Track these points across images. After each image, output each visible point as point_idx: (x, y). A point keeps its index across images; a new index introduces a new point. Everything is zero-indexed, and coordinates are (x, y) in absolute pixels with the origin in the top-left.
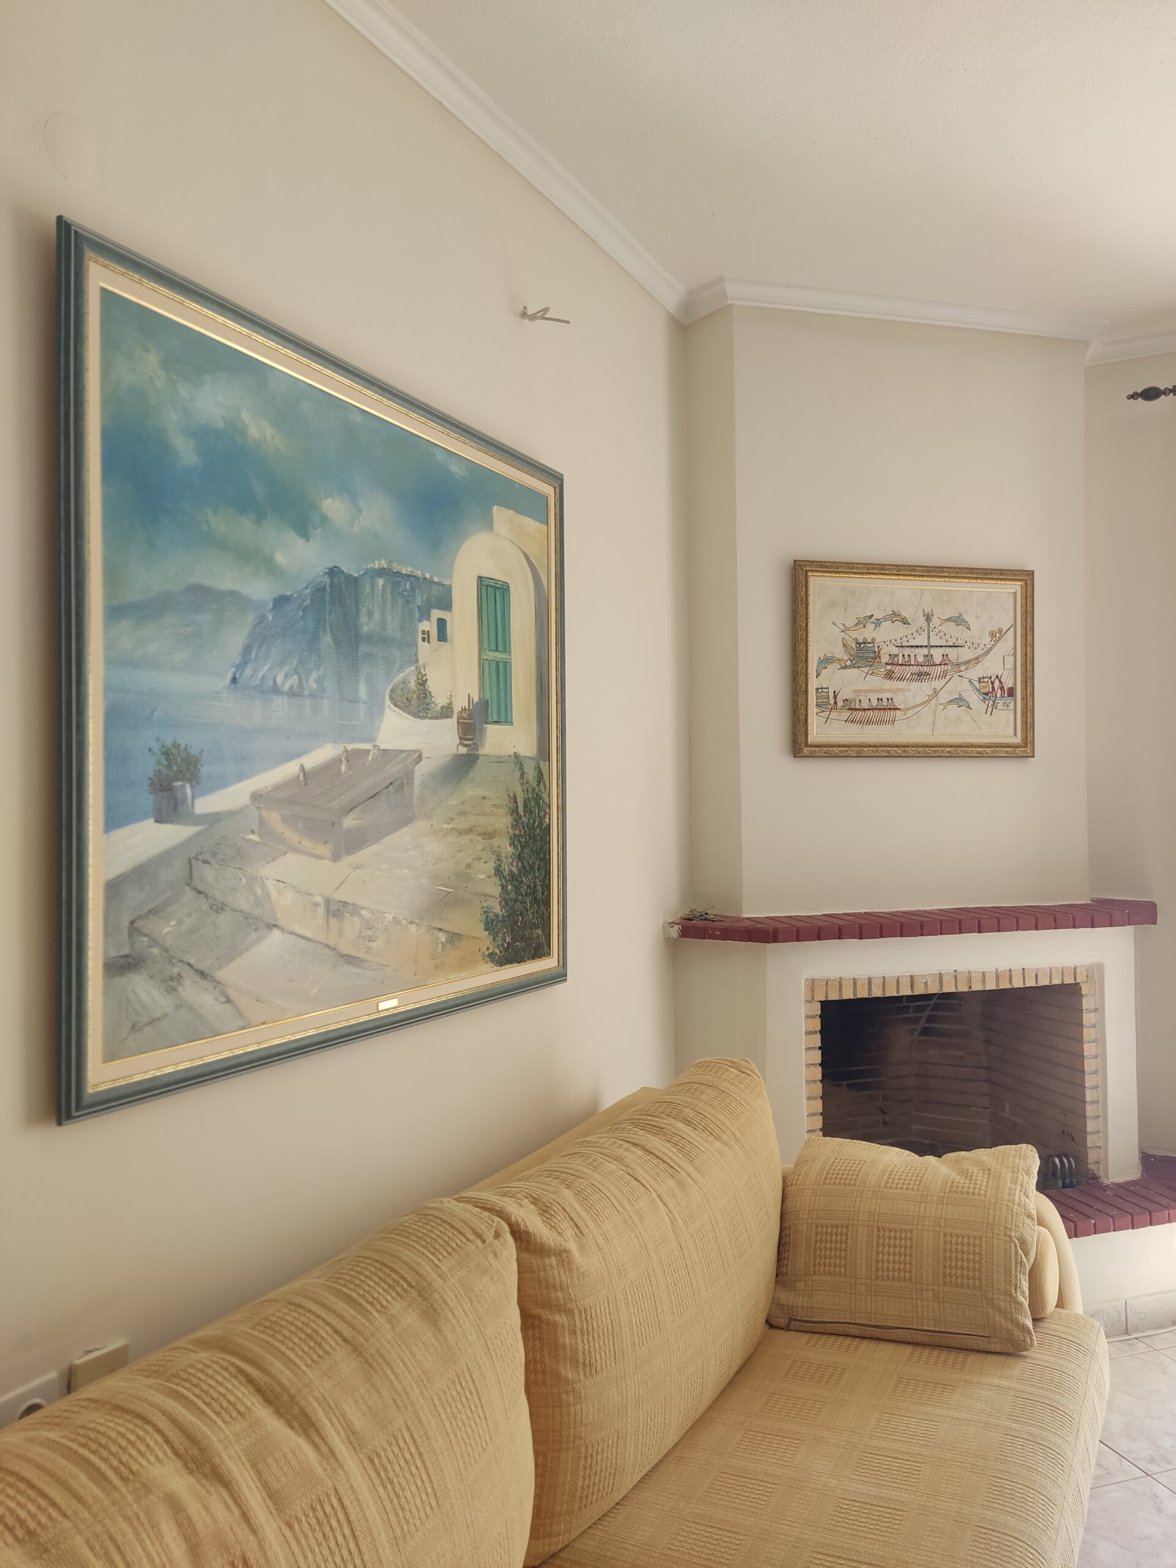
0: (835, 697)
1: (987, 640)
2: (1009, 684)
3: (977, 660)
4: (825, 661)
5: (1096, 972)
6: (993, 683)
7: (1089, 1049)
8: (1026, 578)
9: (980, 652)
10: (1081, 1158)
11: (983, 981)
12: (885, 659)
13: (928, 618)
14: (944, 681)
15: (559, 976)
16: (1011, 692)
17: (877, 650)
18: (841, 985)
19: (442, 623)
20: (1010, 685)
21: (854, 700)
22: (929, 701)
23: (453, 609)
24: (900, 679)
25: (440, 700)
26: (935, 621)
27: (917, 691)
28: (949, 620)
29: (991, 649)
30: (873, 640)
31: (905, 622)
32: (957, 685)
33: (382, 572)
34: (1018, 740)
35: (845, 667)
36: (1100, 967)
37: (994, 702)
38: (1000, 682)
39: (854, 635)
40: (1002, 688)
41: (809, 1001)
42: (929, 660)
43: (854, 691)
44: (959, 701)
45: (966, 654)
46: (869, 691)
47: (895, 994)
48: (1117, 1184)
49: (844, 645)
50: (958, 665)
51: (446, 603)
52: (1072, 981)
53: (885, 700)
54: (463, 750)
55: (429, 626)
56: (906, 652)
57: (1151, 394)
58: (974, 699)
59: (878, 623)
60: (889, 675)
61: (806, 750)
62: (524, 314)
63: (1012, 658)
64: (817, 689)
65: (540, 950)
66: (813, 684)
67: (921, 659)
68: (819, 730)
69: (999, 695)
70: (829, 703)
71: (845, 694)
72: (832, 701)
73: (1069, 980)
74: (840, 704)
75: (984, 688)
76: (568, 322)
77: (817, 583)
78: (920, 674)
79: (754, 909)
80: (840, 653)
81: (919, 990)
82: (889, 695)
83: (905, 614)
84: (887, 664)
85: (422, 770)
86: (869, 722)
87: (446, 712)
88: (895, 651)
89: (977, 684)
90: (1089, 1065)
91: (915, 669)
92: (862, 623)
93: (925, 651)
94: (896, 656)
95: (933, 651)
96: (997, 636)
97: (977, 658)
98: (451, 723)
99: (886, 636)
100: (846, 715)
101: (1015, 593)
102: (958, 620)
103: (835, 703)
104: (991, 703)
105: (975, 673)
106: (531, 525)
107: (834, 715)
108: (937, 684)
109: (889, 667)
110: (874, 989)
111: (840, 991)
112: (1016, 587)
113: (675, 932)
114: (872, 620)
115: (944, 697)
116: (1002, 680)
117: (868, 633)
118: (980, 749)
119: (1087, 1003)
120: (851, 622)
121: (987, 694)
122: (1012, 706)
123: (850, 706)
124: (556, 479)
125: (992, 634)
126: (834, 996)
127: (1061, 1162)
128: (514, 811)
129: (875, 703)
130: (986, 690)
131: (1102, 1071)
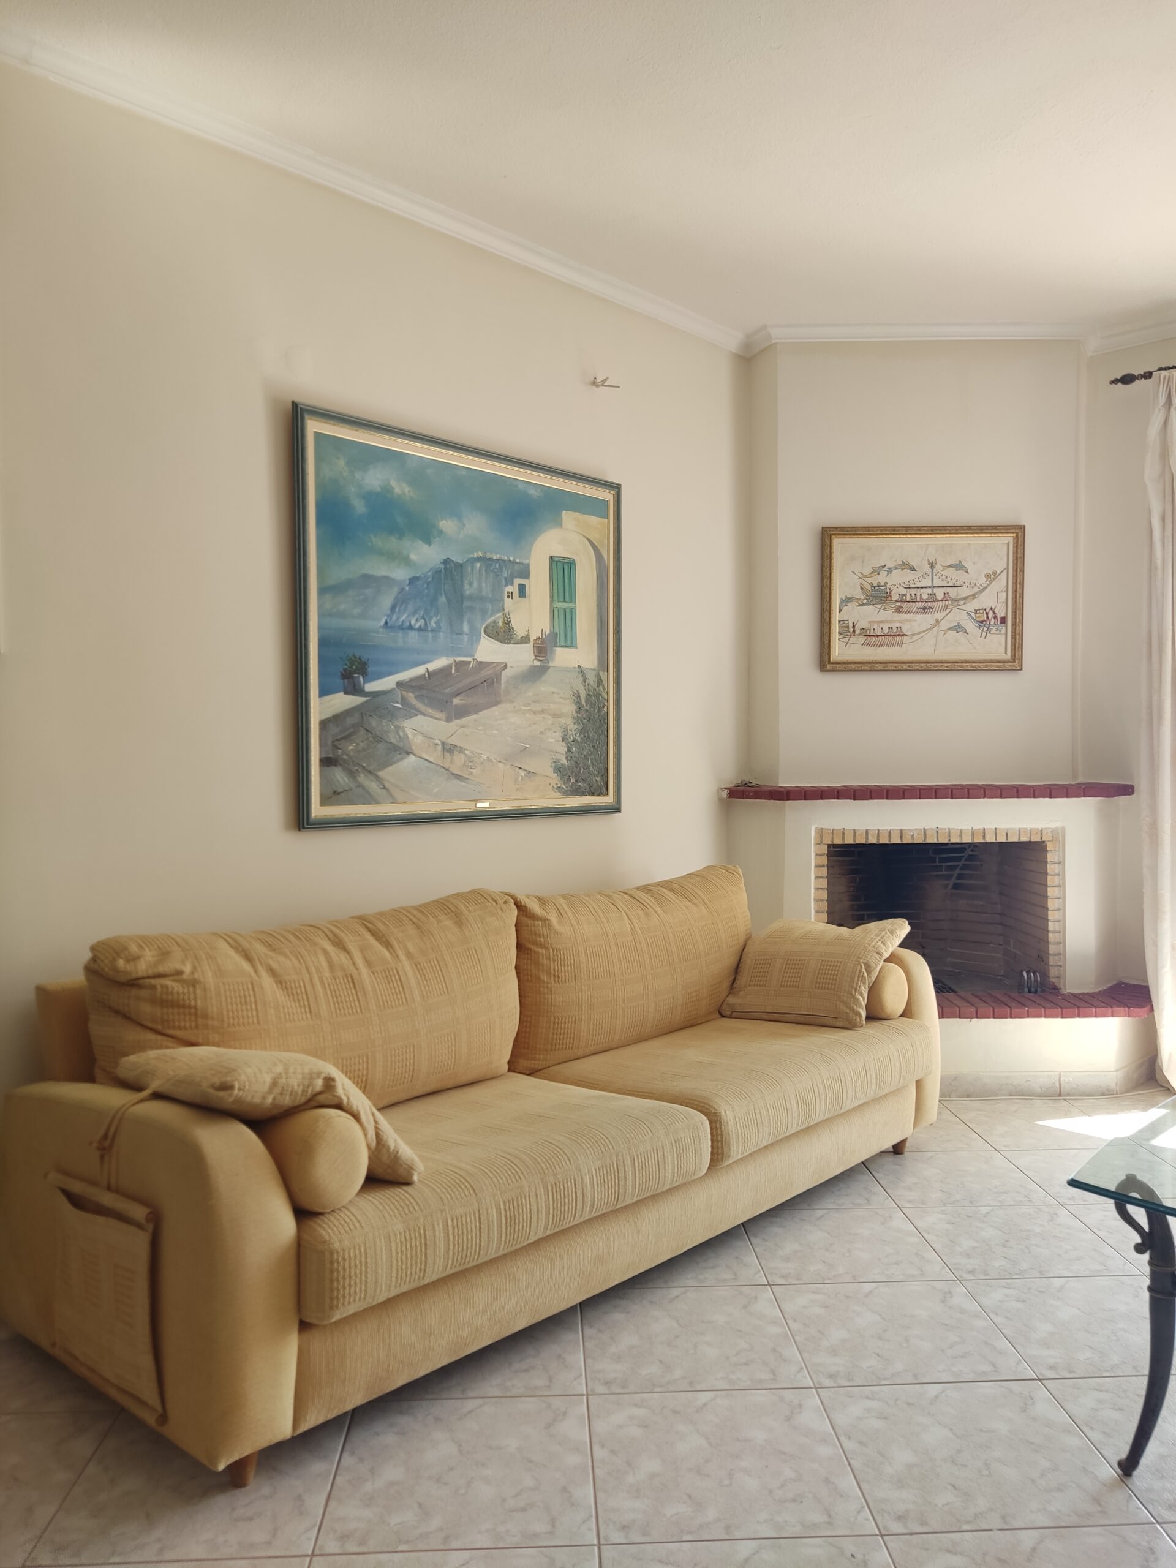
0: (854, 627)
1: (983, 580)
2: (1000, 614)
3: (974, 596)
4: (846, 601)
5: (1058, 836)
6: (987, 614)
7: (1051, 892)
8: (1018, 532)
9: (976, 590)
10: (1045, 975)
11: (961, 836)
12: (895, 597)
13: (932, 566)
14: (945, 613)
15: (616, 809)
16: (1003, 620)
17: (888, 591)
18: (843, 834)
19: (522, 588)
20: (1003, 615)
21: (869, 629)
22: (931, 629)
23: (530, 578)
24: (908, 612)
25: (520, 632)
26: (938, 568)
27: (922, 621)
28: (950, 566)
29: (986, 587)
30: (886, 584)
31: (912, 569)
32: (958, 616)
33: (479, 559)
34: (1008, 656)
35: (863, 605)
36: (1063, 829)
37: (988, 628)
38: (994, 612)
39: (870, 580)
40: (995, 617)
41: (819, 843)
42: (933, 598)
43: (869, 622)
44: (958, 628)
45: (964, 592)
46: (882, 622)
47: (887, 842)
48: (1073, 995)
49: (862, 588)
50: (957, 600)
51: (525, 573)
52: (1039, 840)
53: (895, 629)
54: (538, 663)
55: (514, 589)
56: (913, 592)
57: (1127, 379)
58: (971, 626)
59: (890, 571)
60: (899, 610)
61: (829, 667)
62: (594, 383)
63: (1005, 594)
64: (839, 622)
65: (603, 790)
66: (836, 617)
67: (925, 597)
68: (839, 650)
69: (992, 622)
70: (848, 631)
71: (862, 624)
72: (851, 630)
73: (1036, 838)
74: (858, 632)
75: (979, 617)
76: (619, 387)
77: (838, 543)
78: (924, 609)
79: (785, 782)
80: (858, 594)
81: (907, 840)
82: (898, 625)
83: (912, 563)
84: (897, 601)
85: (505, 675)
86: (881, 645)
87: (525, 640)
88: (904, 591)
89: (973, 615)
90: (1051, 904)
91: (920, 605)
92: (876, 571)
93: (929, 591)
94: (905, 595)
95: (935, 590)
96: (991, 577)
97: (974, 595)
98: (529, 647)
99: (896, 582)
100: (862, 640)
101: (1008, 544)
102: (959, 566)
103: (854, 631)
104: (985, 629)
105: (972, 606)
106: (594, 520)
107: (852, 640)
108: (939, 616)
109: (898, 604)
110: (870, 837)
111: (843, 838)
112: (1009, 538)
113: (725, 794)
114: (885, 569)
115: (944, 625)
116: (995, 611)
117: (882, 578)
118: (974, 664)
119: (1050, 857)
120: (867, 570)
121: (982, 622)
122: (1003, 631)
123: (866, 634)
124: (616, 488)
125: (988, 576)
126: (838, 841)
127: (1029, 978)
128: (578, 703)
129: (886, 631)
130: (981, 619)
131: (1062, 909)
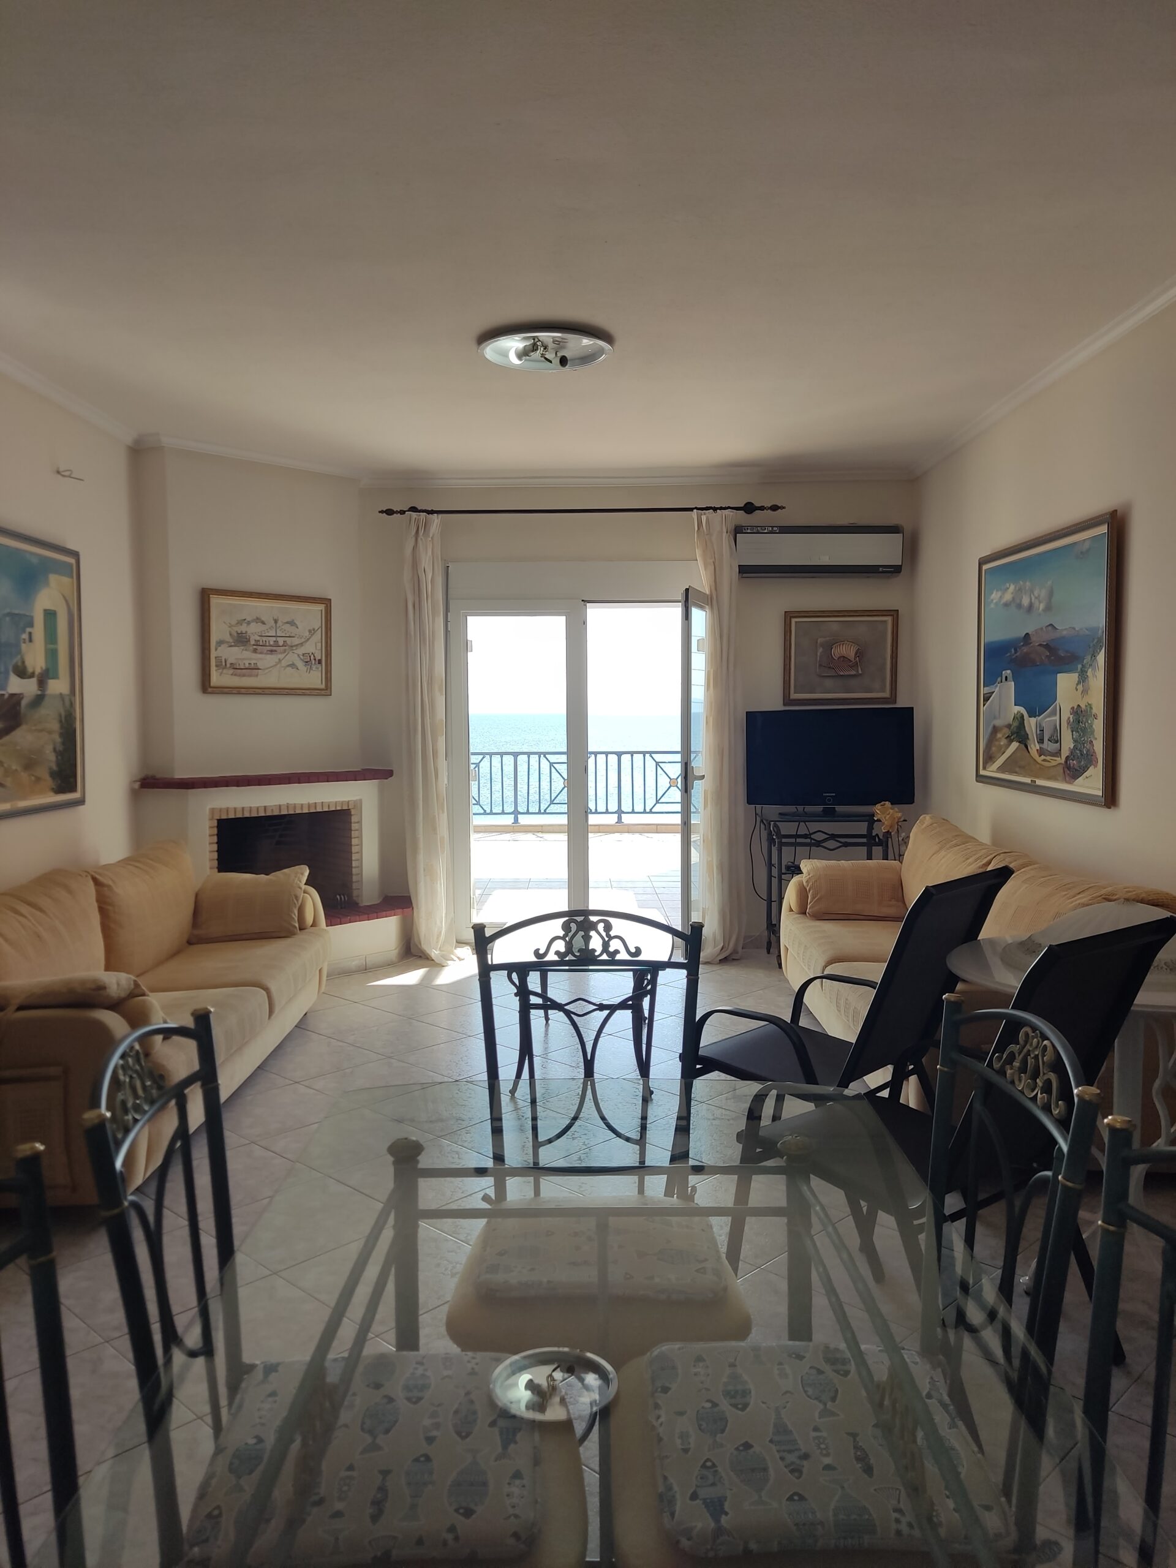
0: (226, 662)
1: (307, 634)
2: (318, 657)
3: (302, 644)
4: (220, 643)
5: (358, 804)
6: (310, 657)
7: (354, 841)
8: (327, 602)
9: (303, 640)
10: (350, 896)
11: (302, 809)
12: (253, 642)
13: (276, 621)
14: (283, 655)
15: (81, 802)
16: (320, 662)
17: (248, 637)
18: (227, 811)
19: (30, 634)
20: (319, 658)
21: (236, 664)
22: (276, 665)
23: (34, 627)
24: (261, 653)
25: (30, 670)
26: (279, 623)
27: (271, 659)
28: (287, 623)
29: (308, 639)
30: (246, 632)
31: (263, 623)
32: (293, 657)
33: (9, 614)
34: (323, 686)
35: (231, 646)
36: (361, 800)
37: (311, 666)
38: (314, 656)
39: (236, 629)
40: (315, 659)
41: (211, 819)
42: (276, 643)
43: (236, 659)
44: (293, 665)
45: (296, 641)
46: (244, 659)
47: (256, 816)
48: (368, 906)
49: (231, 634)
50: (292, 646)
51: (31, 625)
52: (347, 808)
53: (252, 664)
54: (39, 693)
55: (25, 636)
56: (264, 639)
57: (389, 512)
58: (300, 665)
59: (249, 623)
60: (255, 651)
61: (210, 690)
62: (58, 472)
63: (320, 644)
64: (216, 657)
65: (72, 788)
66: (213, 654)
67: (272, 643)
68: (216, 678)
69: (313, 663)
70: (222, 665)
71: (231, 660)
72: (224, 664)
73: (345, 808)
74: (228, 665)
75: (306, 659)
76: (83, 480)
77: (215, 601)
78: (272, 651)
79: (180, 774)
80: (228, 638)
81: (269, 814)
82: (255, 662)
83: (263, 619)
84: (254, 645)
85: (24, 703)
86: (244, 675)
87: (32, 675)
88: (258, 638)
89: (302, 657)
90: (354, 849)
91: (269, 648)
92: (240, 622)
93: (274, 639)
94: (259, 641)
95: (278, 639)
96: (312, 632)
98: (34, 680)
99: (253, 630)
100: (231, 671)
101: (322, 610)
102: (292, 623)
103: (226, 665)
104: (309, 667)
105: (301, 651)
106: (66, 580)
107: (225, 671)
108: (281, 656)
109: (255, 647)
110: (245, 813)
111: (228, 814)
112: (322, 607)
113: (137, 785)
114: (246, 621)
115: (284, 663)
116: (315, 655)
117: (243, 628)
118: (304, 691)
119: (354, 819)
120: (234, 622)
121: (307, 662)
122: (320, 669)
123: (233, 667)
124: (76, 555)
125: (310, 631)
126: (224, 817)
127: (341, 898)
128: (61, 721)
129: (247, 665)
130: (306, 660)
131: (360, 852)
